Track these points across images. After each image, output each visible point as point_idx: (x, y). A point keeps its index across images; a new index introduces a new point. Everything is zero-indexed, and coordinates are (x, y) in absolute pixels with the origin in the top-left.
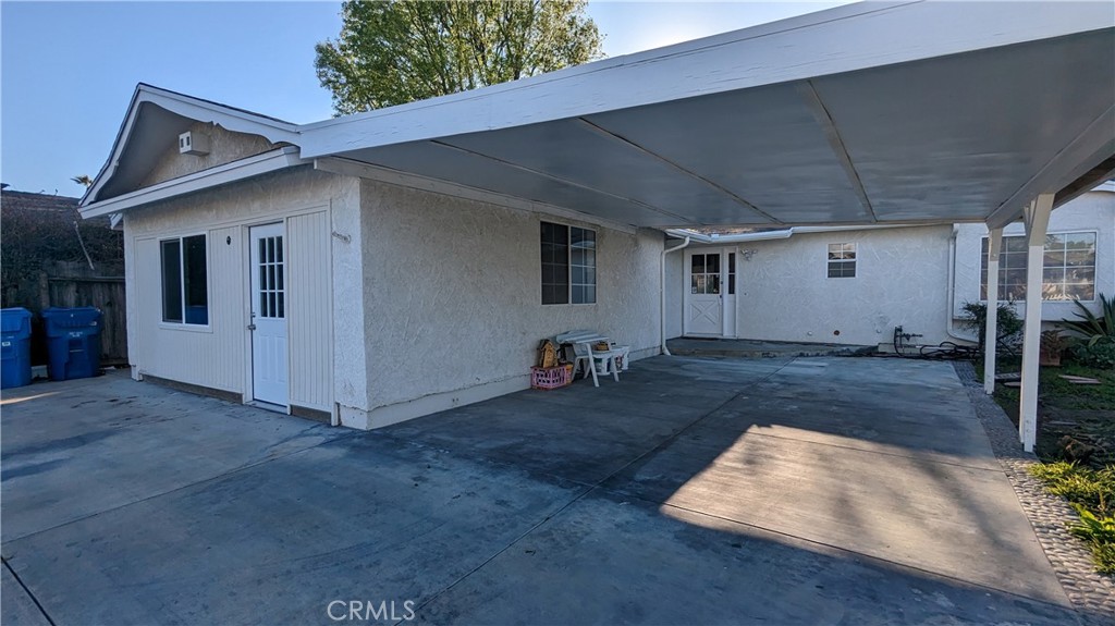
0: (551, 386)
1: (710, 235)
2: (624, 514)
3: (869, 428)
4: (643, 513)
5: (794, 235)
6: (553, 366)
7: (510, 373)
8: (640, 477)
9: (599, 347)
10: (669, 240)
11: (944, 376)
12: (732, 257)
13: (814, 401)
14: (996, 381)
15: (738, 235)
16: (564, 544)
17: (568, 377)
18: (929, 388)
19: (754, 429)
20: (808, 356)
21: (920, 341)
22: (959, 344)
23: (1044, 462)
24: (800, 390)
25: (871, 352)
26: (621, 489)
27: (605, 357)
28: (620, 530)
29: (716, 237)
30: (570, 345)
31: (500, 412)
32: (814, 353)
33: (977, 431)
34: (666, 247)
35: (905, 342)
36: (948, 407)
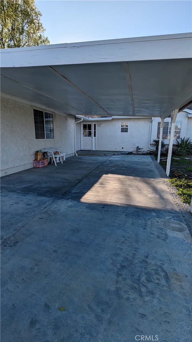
0: (41, 166)
1: (89, 118)
2: (70, 203)
3: (132, 173)
4: (76, 202)
5: (112, 119)
6: (41, 160)
7: (26, 163)
8: (73, 192)
9: (56, 153)
10: (76, 119)
11: (148, 159)
12: (95, 125)
13: (119, 167)
14: (160, 160)
15: (96, 118)
16: (52, 214)
17: (46, 163)
18: (145, 162)
19: (104, 175)
20: (115, 155)
21: (143, 150)
22: (151, 151)
23: (171, 178)
24: (115, 164)
25: (130, 153)
26: (68, 196)
27: (58, 156)
28: (69, 208)
29: (90, 119)
30: (46, 153)
31: (23, 176)
32: (117, 154)
33: (157, 172)
34: (76, 121)
35: (139, 150)
36: (150, 167)
